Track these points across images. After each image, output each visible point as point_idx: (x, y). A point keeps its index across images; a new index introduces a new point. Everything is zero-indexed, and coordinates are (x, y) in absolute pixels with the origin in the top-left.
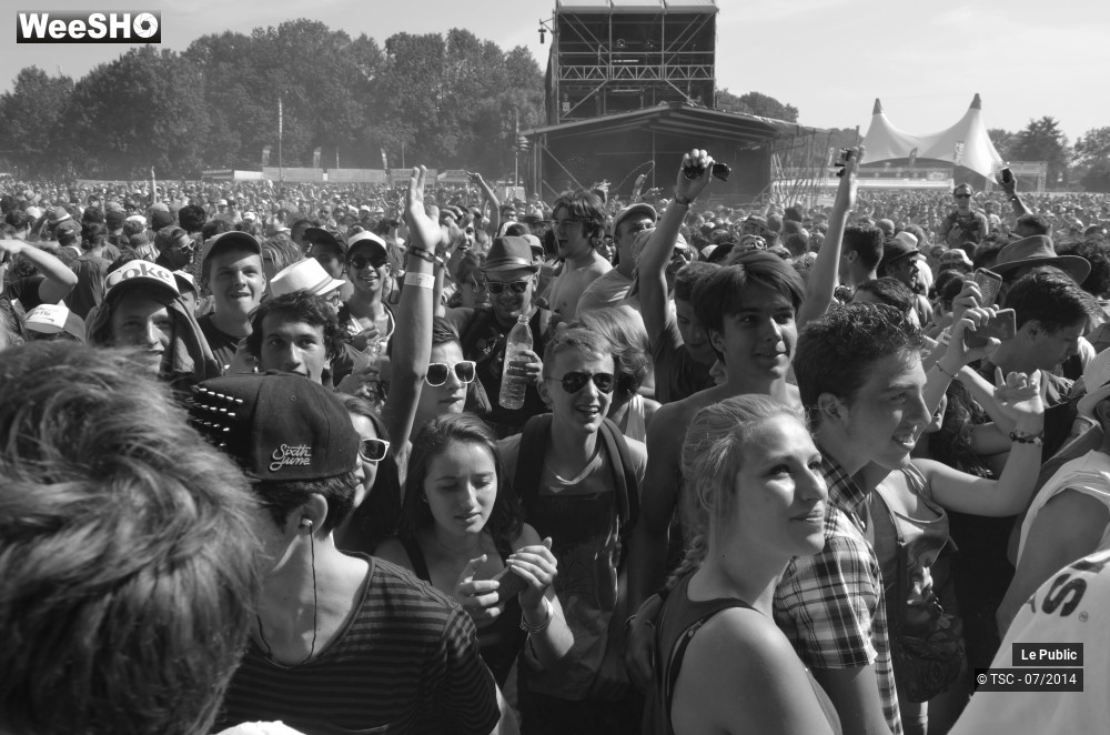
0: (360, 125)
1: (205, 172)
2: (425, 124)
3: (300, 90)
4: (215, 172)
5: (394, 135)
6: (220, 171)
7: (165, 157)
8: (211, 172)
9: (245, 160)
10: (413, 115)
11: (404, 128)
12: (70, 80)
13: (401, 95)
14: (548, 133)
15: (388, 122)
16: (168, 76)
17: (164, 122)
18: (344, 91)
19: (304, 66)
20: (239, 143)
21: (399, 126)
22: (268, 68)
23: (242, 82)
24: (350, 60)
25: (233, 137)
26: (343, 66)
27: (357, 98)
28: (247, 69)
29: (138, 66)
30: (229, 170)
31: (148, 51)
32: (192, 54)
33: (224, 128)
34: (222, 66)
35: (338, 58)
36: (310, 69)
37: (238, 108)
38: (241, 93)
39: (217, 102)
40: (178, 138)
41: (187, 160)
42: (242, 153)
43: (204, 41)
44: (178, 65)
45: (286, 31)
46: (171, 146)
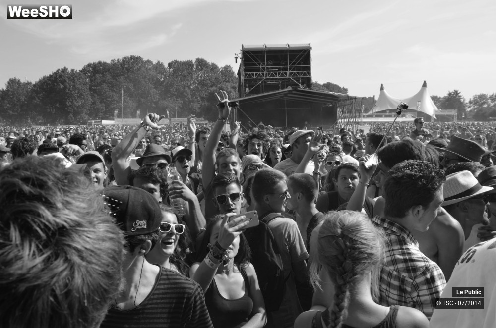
0: (157, 100)
2: (186, 99)
3: (131, 86)
4: (93, 121)
5: (172, 104)
6: (96, 121)
7: (71, 115)
8: (91, 121)
9: (107, 116)
10: (180, 95)
11: (177, 100)
12: (31, 83)
13: (175, 86)
14: (240, 101)
15: (169, 98)
16: (73, 80)
17: (71, 100)
18: (150, 85)
19: (133, 75)
20: (104, 108)
21: (174, 100)
22: (117, 76)
23: (106, 83)
24: (153, 73)
25: (101, 106)
26: (150, 75)
27: (156, 88)
28: (108, 77)
29: (60, 76)
30: (100, 120)
31: (65, 70)
32: (84, 71)
33: (98, 102)
34: (97, 76)
35: (148, 72)
36: (135, 76)
37: (104, 94)
38: (105, 87)
39: (95, 91)
40: (78, 107)
41: (81, 116)
42: (105, 113)
43: (89, 65)
44: (78, 75)
45: (125, 60)
46: (74, 110)
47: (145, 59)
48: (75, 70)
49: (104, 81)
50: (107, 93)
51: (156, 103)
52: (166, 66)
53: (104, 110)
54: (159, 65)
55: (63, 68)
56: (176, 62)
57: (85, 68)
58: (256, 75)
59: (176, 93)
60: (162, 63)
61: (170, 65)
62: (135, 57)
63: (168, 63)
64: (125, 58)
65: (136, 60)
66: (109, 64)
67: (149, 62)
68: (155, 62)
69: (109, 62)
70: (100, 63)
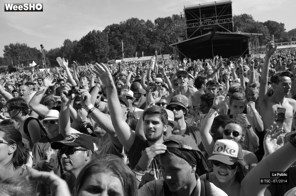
0: (149, 44)
1: (108, 61)
2: (167, 42)
3: (132, 37)
4: (111, 61)
5: (158, 46)
6: (112, 61)
7: (99, 58)
8: (110, 61)
9: (119, 57)
10: (163, 40)
11: (161, 43)
12: (77, 41)
13: (159, 34)
14: (177, 44)
15: (156, 43)
16: (99, 37)
17: (98, 49)
18: (144, 35)
19: (133, 30)
20: (117, 52)
21: (159, 43)
22: (124, 32)
23: (117, 37)
24: (146, 27)
25: (115, 51)
26: (143, 29)
27: (147, 37)
28: (119, 33)
29: (92, 35)
30: (114, 60)
31: (94, 31)
32: (105, 31)
33: (113, 49)
34: (113, 33)
35: (142, 27)
36: (135, 31)
37: (116, 43)
38: (117, 39)
39: (111, 42)
40: (102, 53)
41: (104, 58)
42: (118, 55)
43: (108, 27)
44: (101, 34)
45: (128, 21)
46: (100, 55)
47: (140, 19)
48: (99, 31)
49: (116, 36)
50: (118, 43)
51: (148, 46)
52: (153, 22)
53: (117, 53)
54: (149, 22)
55: (93, 30)
56: (159, 19)
57: (106, 29)
58: (194, 24)
59: (160, 39)
60: (150, 20)
61: (156, 21)
62: (134, 18)
63: (155, 20)
64: (128, 20)
65: (134, 20)
66: (119, 25)
67: (143, 21)
68: (146, 21)
69: (119, 23)
70: (114, 24)
